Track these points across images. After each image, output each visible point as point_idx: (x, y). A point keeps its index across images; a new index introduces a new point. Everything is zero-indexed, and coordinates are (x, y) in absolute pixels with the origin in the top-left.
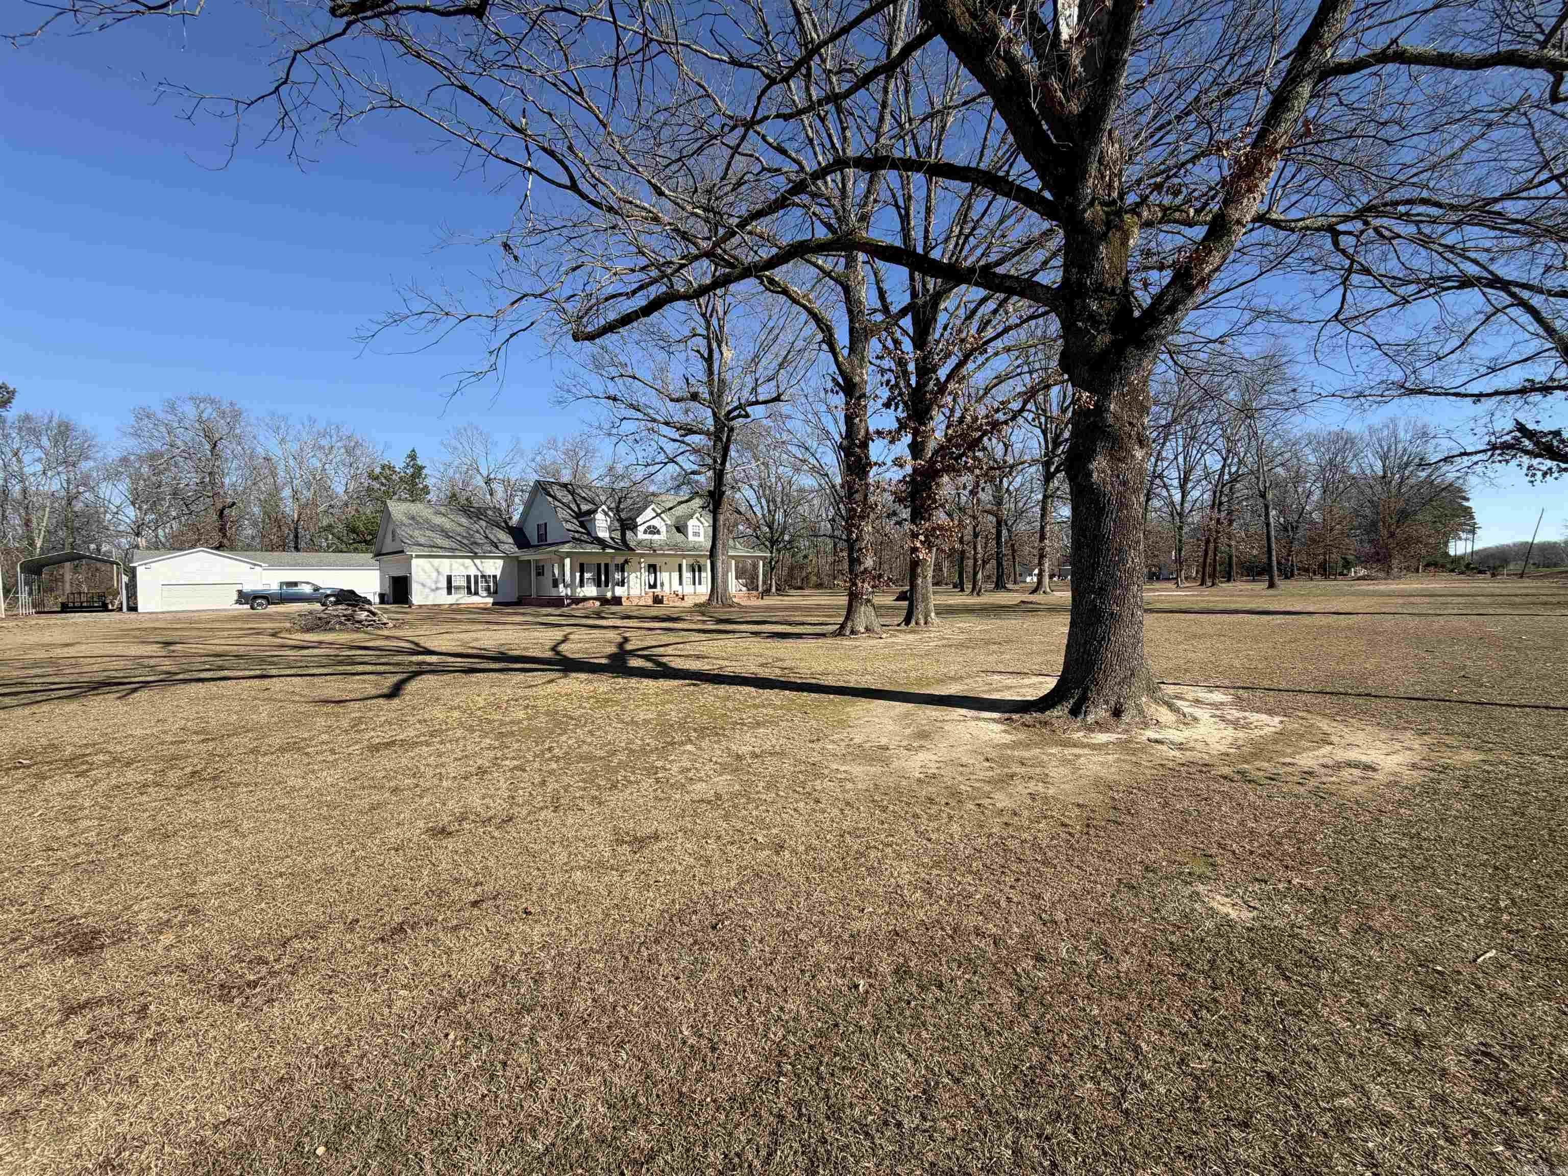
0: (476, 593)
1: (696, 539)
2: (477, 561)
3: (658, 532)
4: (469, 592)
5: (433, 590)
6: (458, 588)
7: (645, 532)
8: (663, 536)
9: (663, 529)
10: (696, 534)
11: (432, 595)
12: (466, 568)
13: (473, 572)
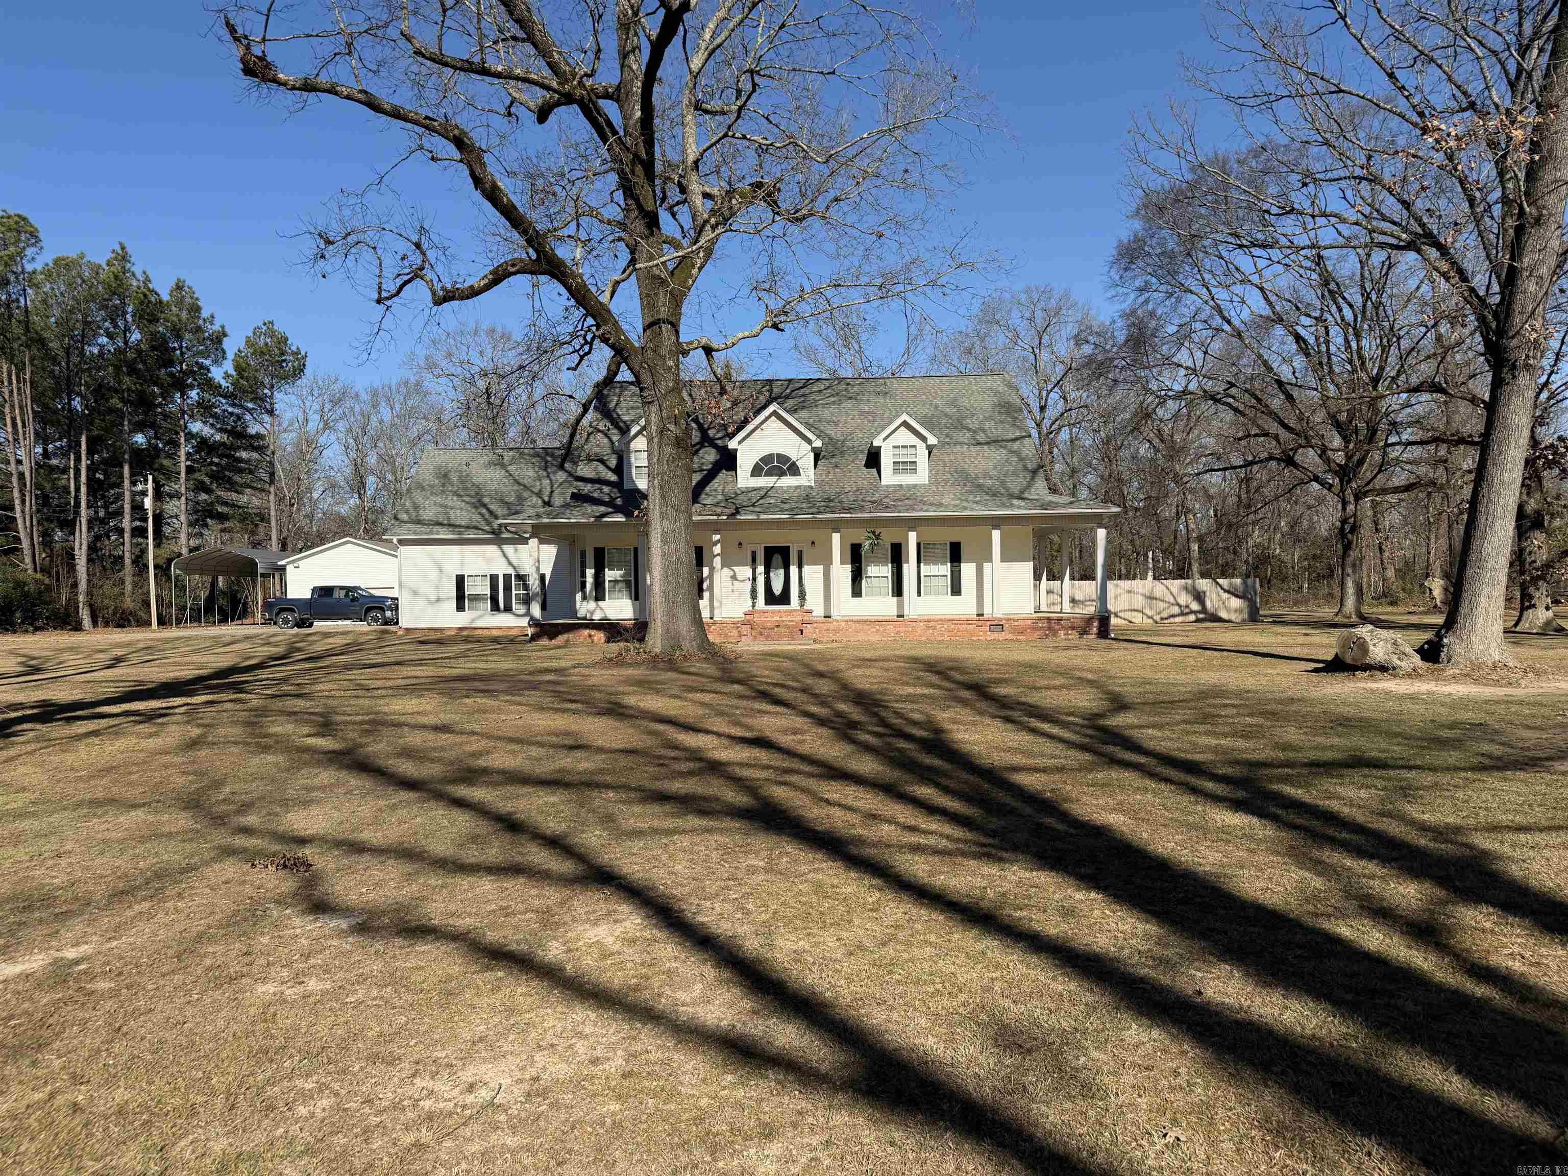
0: (508, 609)
1: (907, 480)
2: (509, 549)
3: (794, 470)
4: (495, 607)
5: (430, 603)
6: (475, 598)
7: (757, 471)
8: (807, 477)
9: (806, 462)
10: (901, 467)
11: (430, 610)
12: (489, 560)
13: (501, 569)
